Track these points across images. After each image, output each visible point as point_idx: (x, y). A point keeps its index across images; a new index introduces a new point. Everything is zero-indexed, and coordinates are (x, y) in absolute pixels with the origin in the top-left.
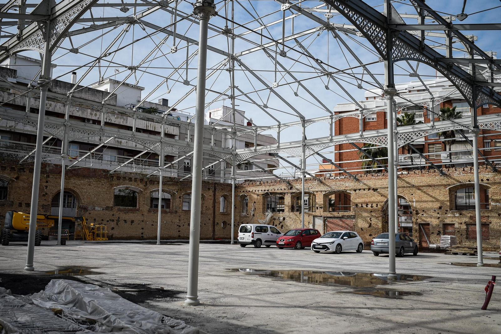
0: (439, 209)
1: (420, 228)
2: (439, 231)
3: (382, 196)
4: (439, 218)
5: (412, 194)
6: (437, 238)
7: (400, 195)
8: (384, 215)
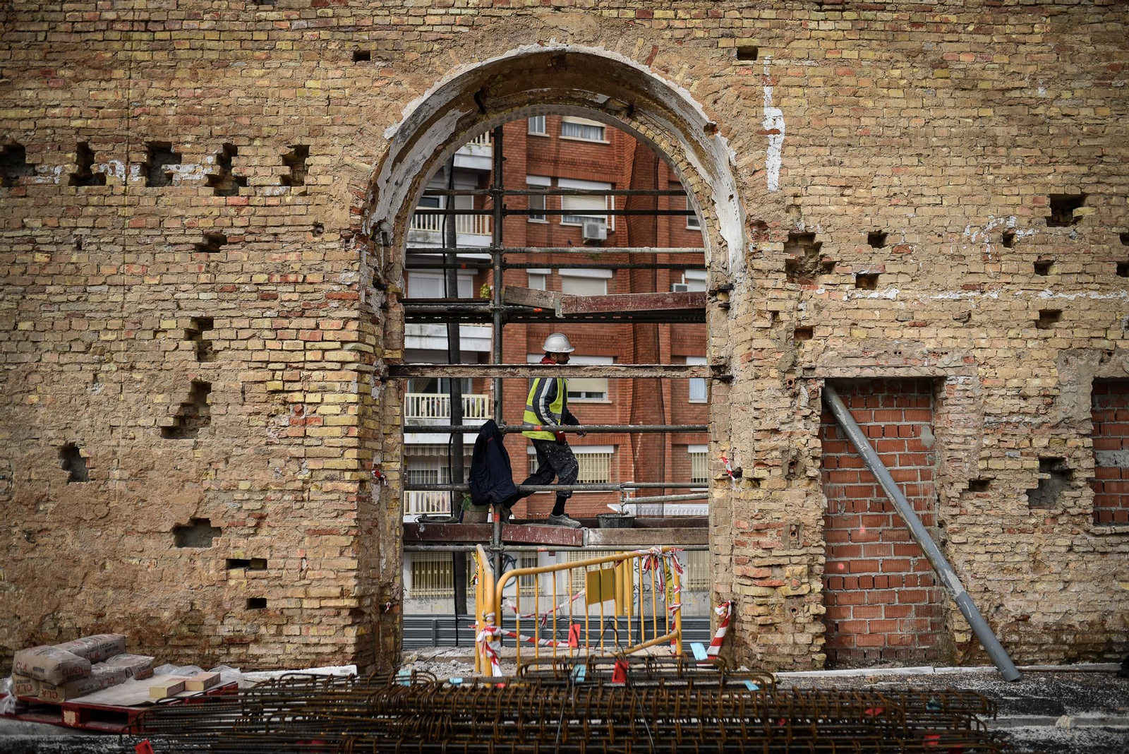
0: (1051, 222)
1: (830, 426)
2: (1048, 464)
3: (361, 56)
4: (1049, 317)
5: (747, 53)
6: (1027, 543)
7: (599, 50)
8: (377, 284)
